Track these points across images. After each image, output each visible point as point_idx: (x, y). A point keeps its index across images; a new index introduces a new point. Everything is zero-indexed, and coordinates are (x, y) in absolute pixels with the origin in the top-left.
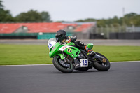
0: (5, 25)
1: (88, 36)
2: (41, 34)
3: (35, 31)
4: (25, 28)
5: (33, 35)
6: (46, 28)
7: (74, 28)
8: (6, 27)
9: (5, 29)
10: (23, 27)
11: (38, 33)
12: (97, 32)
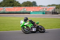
0: (16, 8)
1: (52, 13)
2: (32, 12)
3: (29, 11)
4: (25, 9)
5: (28, 12)
6: (34, 9)
7: (46, 9)
8: (17, 9)
9: (17, 10)
10: (24, 9)
11: (30, 11)
12: (56, 11)
